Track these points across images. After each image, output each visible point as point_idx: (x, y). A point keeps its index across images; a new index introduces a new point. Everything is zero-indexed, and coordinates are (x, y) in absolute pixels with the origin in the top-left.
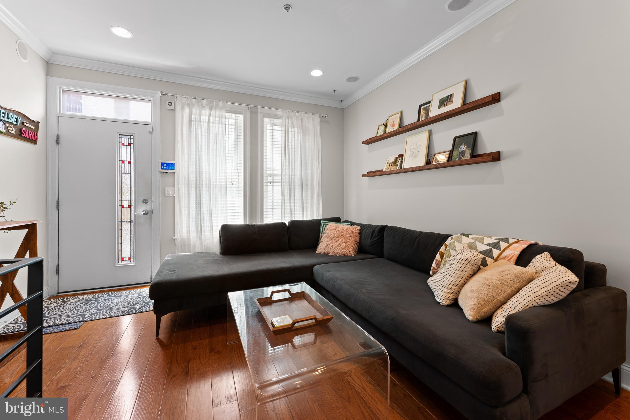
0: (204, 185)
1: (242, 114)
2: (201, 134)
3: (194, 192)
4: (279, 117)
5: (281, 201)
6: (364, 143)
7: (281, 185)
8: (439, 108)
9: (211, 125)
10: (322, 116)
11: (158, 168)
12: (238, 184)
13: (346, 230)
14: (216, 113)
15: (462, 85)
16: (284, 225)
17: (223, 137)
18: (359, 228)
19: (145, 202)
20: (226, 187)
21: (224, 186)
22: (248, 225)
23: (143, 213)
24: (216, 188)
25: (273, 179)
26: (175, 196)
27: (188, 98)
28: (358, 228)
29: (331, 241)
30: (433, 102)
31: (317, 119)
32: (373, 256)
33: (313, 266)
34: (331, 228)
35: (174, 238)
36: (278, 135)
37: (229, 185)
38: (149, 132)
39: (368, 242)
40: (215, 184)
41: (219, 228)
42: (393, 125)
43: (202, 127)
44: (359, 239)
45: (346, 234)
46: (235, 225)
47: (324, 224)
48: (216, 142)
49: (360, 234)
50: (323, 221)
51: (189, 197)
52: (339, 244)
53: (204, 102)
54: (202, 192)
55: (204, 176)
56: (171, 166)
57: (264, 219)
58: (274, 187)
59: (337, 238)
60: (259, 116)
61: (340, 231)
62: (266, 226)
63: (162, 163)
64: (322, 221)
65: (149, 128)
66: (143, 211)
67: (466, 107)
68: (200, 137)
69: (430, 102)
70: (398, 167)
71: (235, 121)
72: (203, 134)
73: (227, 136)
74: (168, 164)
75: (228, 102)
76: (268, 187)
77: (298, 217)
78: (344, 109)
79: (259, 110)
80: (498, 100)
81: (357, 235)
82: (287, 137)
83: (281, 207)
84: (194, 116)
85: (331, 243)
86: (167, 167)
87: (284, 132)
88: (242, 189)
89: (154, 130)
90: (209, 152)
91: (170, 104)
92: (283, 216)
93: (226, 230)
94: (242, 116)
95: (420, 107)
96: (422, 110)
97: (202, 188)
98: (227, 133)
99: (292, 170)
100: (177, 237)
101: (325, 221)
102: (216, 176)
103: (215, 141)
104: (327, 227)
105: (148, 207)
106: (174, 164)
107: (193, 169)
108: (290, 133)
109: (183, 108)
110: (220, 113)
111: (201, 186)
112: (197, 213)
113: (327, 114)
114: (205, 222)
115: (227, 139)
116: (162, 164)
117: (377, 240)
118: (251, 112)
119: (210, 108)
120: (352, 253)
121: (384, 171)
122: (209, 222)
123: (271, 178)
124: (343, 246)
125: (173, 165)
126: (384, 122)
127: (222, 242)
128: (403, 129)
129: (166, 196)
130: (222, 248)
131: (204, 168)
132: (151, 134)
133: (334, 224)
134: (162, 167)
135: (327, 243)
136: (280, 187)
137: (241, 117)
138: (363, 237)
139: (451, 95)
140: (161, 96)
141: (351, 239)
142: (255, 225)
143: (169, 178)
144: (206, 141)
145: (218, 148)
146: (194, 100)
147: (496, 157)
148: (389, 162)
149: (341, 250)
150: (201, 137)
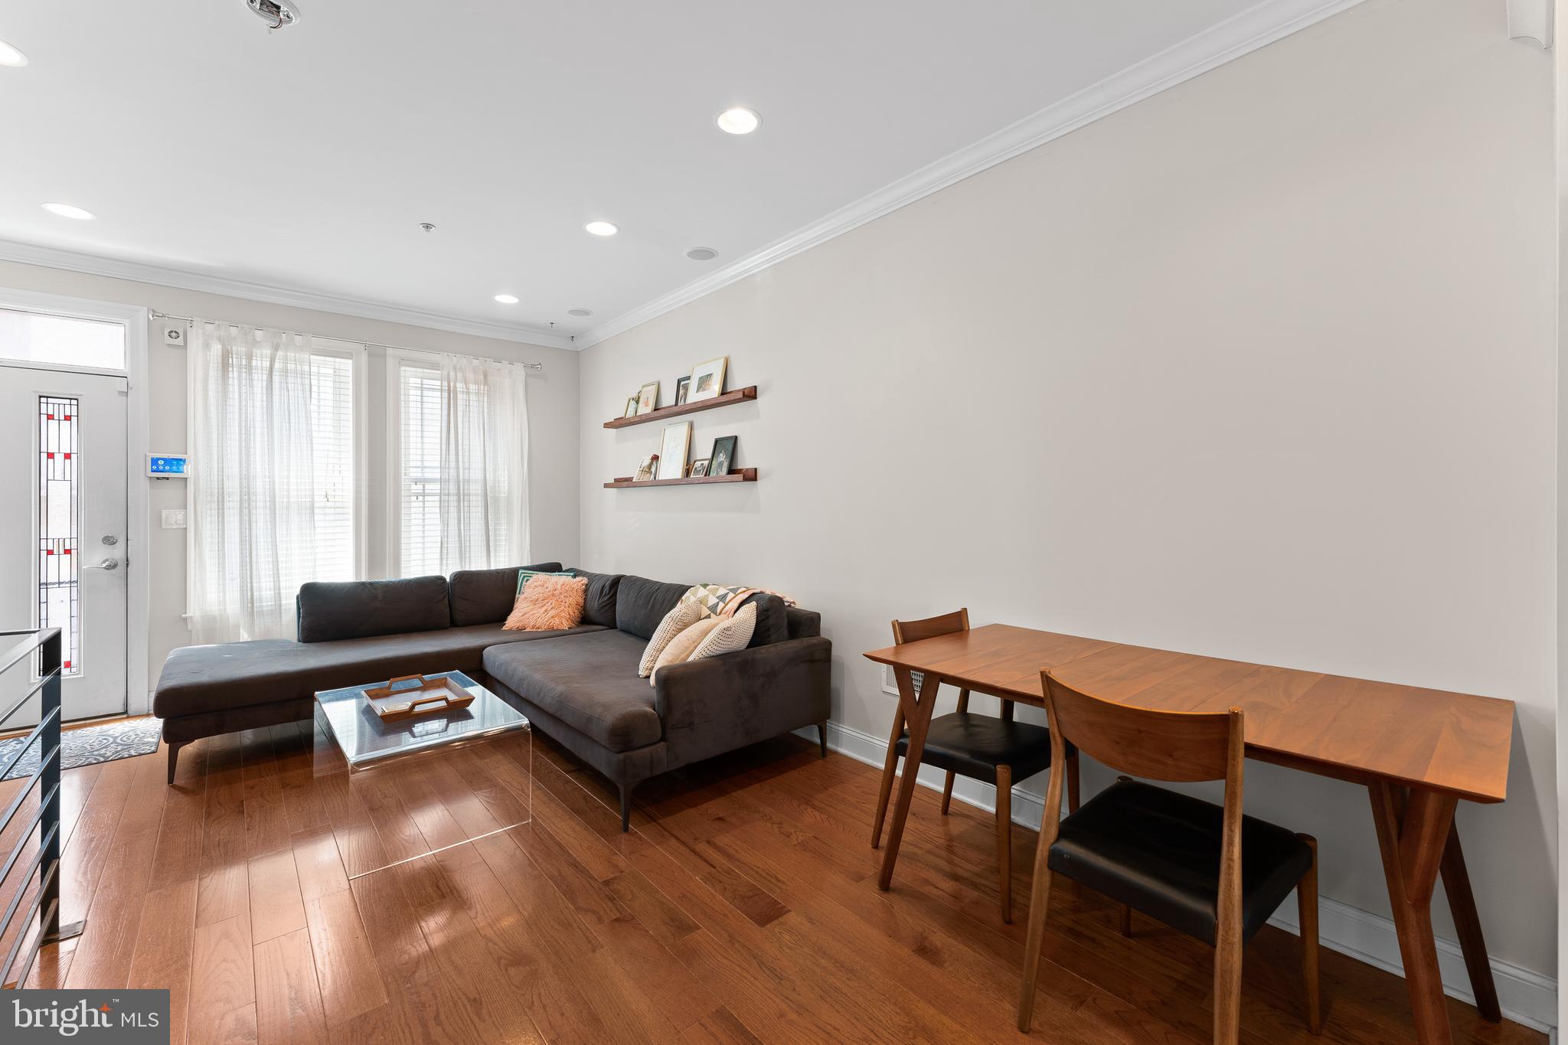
0: (260, 504)
1: (351, 359)
2: (253, 396)
3: (237, 518)
4: (435, 366)
5: (439, 533)
6: (607, 425)
7: (441, 501)
8: (697, 392)
9: (276, 378)
10: (531, 367)
11: (141, 471)
12: (341, 500)
13: (563, 585)
14: (289, 354)
15: (721, 363)
16: (440, 581)
17: (305, 405)
18: (585, 580)
19: (109, 541)
20: (312, 508)
21: (308, 504)
22: (363, 584)
23: (104, 565)
24: (288, 508)
25: (424, 490)
26: (186, 528)
27: (219, 325)
28: (583, 582)
29: (532, 607)
30: (692, 378)
31: (519, 371)
32: (601, 627)
33: (483, 648)
34: (535, 584)
35: (183, 615)
36: (435, 402)
37: (319, 500)
38: (121, 393)
39: (594, 605)
40: (285, 500)
41: (297, 591)
42: (647, 404)
43: (255, 382)
44: (583, 601)
45: (561, 593)
46: (332, 584)
47: (524, 577)
48: (289, 415)
49: (586, 591)
50: (524, 571)
51: (223, 530)
52: (546, 611)
53: (259, 334)
54: (254, 518)
55: (260, 486)
56: (176, 463)
57: (403, 570)
58: (427, 504)
59: (543, 600)
60: (390, 362)
61: (551, 587)
62: (402, 583)
63: (152, 459)
64: (521, 571)
65: (121, 384)
66: (104, 562)
67: (725, 398)
68: (250, 403)
69: (688, 378)
70: (652, 477)
71: (335, 372)
72: (258, 397)
73: (314, 401)
74: (167, 461)
75: (315, 335)
76: (413, 504)
77: (478, 564)
78: (578, 352)
79: (390, 351)
80: (754, 397)
81: (581, 593)
82: (454, 407)
83: (439, 546)
84: (234, 359)
85: (532, 610)
86: (167, 468)
87: (445, 395)
88: (351, 511)
89: (131, 388)
90: (271, 435)
91: (173, 334)
92: (444, 562)
93: (311, 595)
94: (350, 362)
95: (679, 382)
96: (681, 388)
97: (255, 512)
98: (314, 395)
99: (464, 469)
100: (194, 611)
101: (526, 571)
102: (288, 483)
103: (287, 414)
104: (529, 582)
105: (117, 553)
106: (184, 461)
107: (233, 468)
108: (460, 396)
109: (207, 346)
110: (297, 355)
111: (253, 504)
112: (242, 561)
113: (540, 364)
114: (263, 580)
115: (314, 408)
116: (154, 461)
117: (608, 599)
118: (369, 355)
119: (273, 347)
120: (565, 626)
121: (634, 480)
122: (272, 579)
123: (420, 486)
124: (552, 613)
125: (180, 461)
126: (635, 395)
127: (303, 617)
128: (659, 413)
129: (164, 527)
130: (302, 630)
131: (259, 467)
132: (125, 398)
133: (542, 576)
134: (155, 467)
135: (524, 610)
136: (438, 504)
137: (347, 365)
138: (589, 596)
139: (711, 375)
140: (152, 319)
141: (567, 601)
142: (377, 583)
143: (170, 491)
144: (265, 419)
145: (292, 432)
146: (234, 330)
147: (751, 476)
148: (643, 465)
149: (547, 621)
150: (253, 403)
